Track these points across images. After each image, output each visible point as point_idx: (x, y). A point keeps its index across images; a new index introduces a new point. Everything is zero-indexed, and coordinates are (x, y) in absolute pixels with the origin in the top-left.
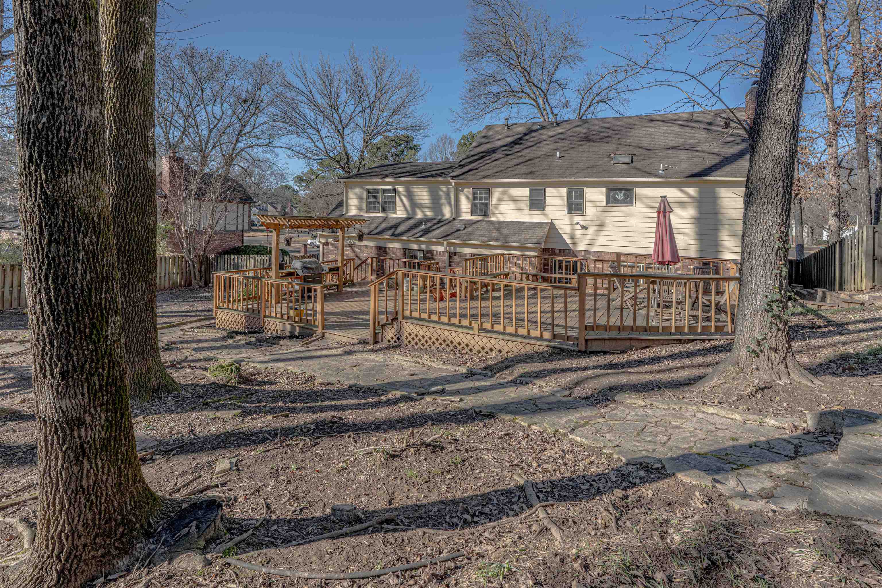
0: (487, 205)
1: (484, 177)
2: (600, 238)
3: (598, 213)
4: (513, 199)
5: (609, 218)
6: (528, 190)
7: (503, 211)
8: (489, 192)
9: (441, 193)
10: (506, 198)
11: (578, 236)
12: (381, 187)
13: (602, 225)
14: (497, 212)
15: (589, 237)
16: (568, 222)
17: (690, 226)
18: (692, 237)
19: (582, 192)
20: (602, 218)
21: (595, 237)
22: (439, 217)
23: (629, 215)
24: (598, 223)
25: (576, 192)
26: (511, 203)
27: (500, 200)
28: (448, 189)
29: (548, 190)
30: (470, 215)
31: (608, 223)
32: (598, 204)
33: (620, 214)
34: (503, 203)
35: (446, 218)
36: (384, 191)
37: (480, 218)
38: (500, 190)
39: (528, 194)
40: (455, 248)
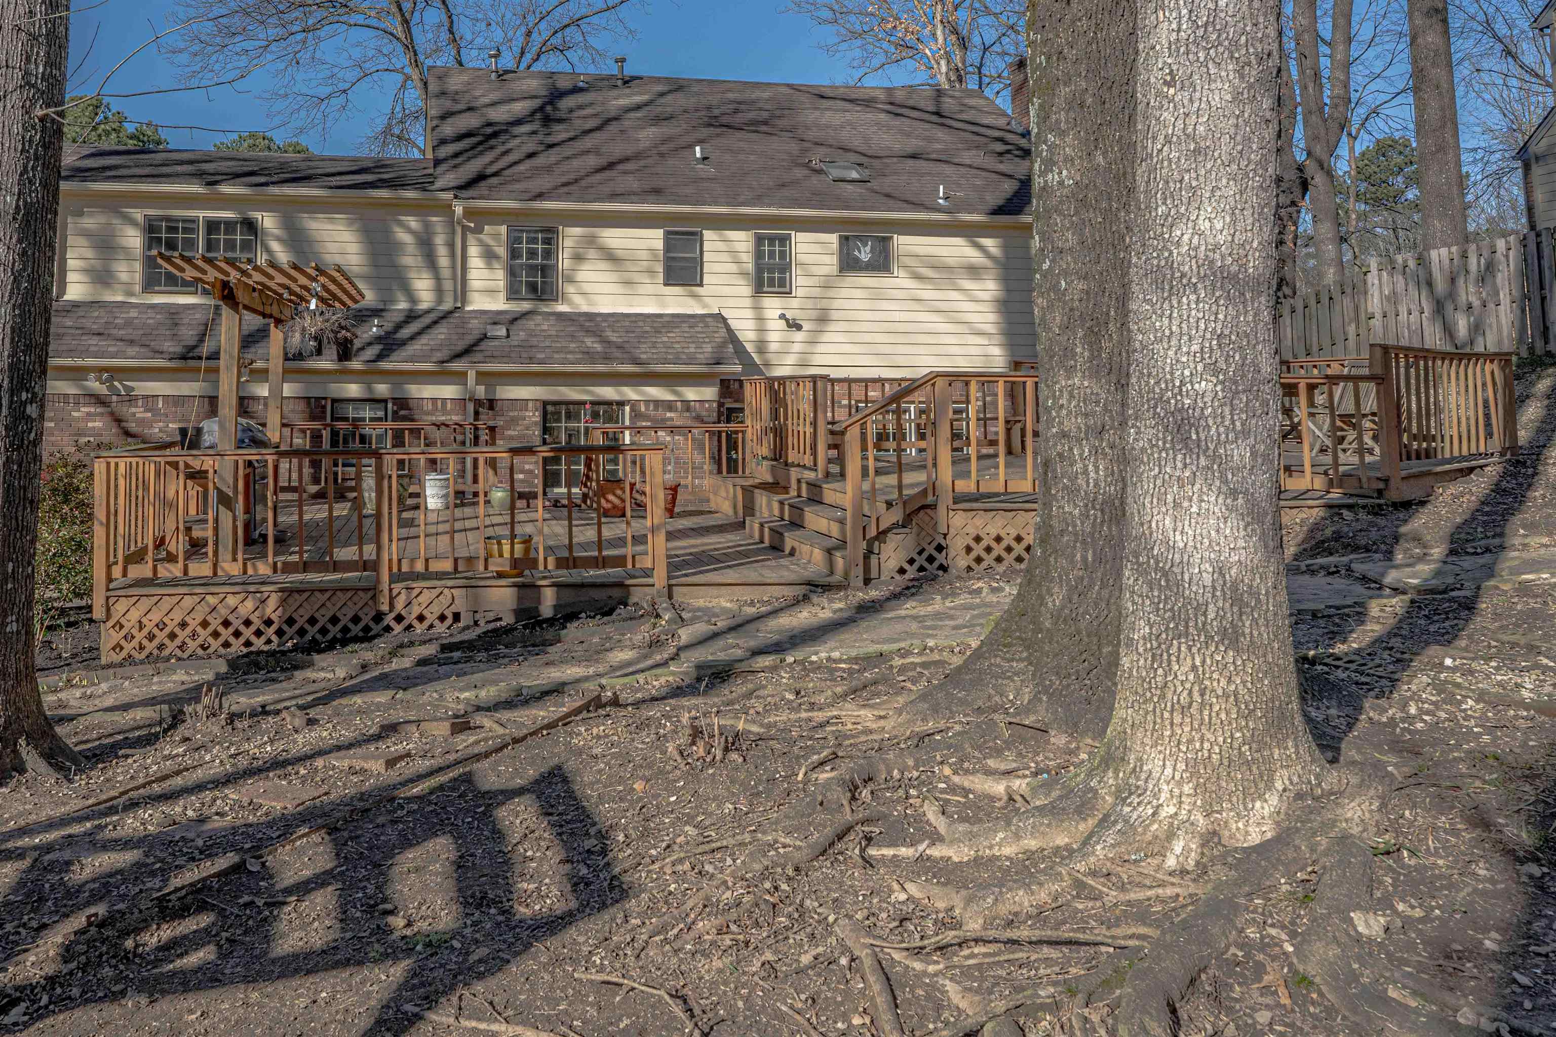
0: (545, 270)
1: (539, 196)
2: (820, 348)
3: (816, 292)
4: (611, 256)
5: (836, 304)
6: (660, 233)
7: (587, 288)
8: (550, 237)
9: (405, 237)
10: (592, 253)
11: (773, 347)
12: (201, 214)
13: (823, 319)
14: (570, 289)
15: (797, 347)
16: (749, 314)
17: (992, 317)
18: (998, 339)
19: (784, 240)
20: (824, 304)
21: (808, 348)
22: (403, 305)
23: (877, 296)
24: (814, 314)
25: (772, 240)
26: (603, 265)
27: (578, 258)
28: (427, 226)
29: (708, 234)
30: (502, 296)
31: (834, 315)
32: (816, 270)
33: (858, 293)
34: (586, 266)
35: (424, 306)
36: (212, 226)
37: (526, 306)
38: (577, 231)
39: (659, 245)
40: (490, 387)
